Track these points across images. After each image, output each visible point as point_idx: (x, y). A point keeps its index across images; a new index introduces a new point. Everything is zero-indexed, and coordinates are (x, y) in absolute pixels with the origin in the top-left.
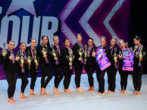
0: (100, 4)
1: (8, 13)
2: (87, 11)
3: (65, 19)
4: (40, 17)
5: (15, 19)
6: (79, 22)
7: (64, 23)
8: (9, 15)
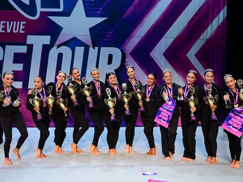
0: (182, 29)
1: (57, 43)
2: (163, 39)
3: (131, 49)
4: (97, 48)
5: (66, 51)
6: (151, 54)
7: (129, 56)
8: (59, 46)
